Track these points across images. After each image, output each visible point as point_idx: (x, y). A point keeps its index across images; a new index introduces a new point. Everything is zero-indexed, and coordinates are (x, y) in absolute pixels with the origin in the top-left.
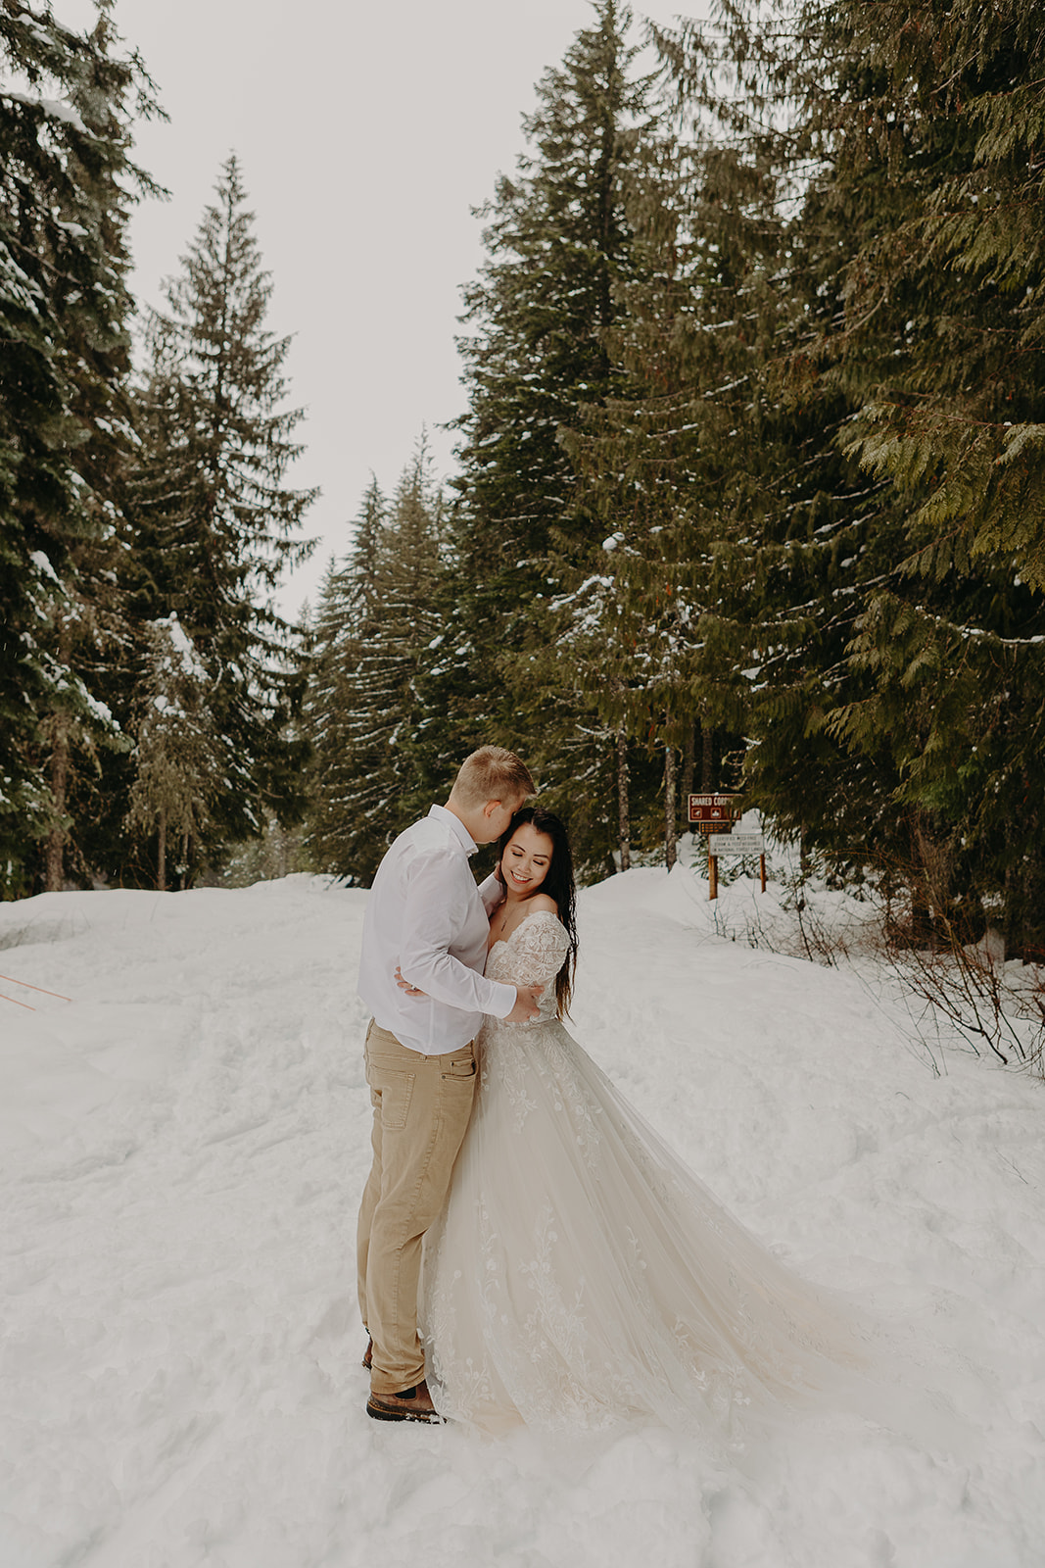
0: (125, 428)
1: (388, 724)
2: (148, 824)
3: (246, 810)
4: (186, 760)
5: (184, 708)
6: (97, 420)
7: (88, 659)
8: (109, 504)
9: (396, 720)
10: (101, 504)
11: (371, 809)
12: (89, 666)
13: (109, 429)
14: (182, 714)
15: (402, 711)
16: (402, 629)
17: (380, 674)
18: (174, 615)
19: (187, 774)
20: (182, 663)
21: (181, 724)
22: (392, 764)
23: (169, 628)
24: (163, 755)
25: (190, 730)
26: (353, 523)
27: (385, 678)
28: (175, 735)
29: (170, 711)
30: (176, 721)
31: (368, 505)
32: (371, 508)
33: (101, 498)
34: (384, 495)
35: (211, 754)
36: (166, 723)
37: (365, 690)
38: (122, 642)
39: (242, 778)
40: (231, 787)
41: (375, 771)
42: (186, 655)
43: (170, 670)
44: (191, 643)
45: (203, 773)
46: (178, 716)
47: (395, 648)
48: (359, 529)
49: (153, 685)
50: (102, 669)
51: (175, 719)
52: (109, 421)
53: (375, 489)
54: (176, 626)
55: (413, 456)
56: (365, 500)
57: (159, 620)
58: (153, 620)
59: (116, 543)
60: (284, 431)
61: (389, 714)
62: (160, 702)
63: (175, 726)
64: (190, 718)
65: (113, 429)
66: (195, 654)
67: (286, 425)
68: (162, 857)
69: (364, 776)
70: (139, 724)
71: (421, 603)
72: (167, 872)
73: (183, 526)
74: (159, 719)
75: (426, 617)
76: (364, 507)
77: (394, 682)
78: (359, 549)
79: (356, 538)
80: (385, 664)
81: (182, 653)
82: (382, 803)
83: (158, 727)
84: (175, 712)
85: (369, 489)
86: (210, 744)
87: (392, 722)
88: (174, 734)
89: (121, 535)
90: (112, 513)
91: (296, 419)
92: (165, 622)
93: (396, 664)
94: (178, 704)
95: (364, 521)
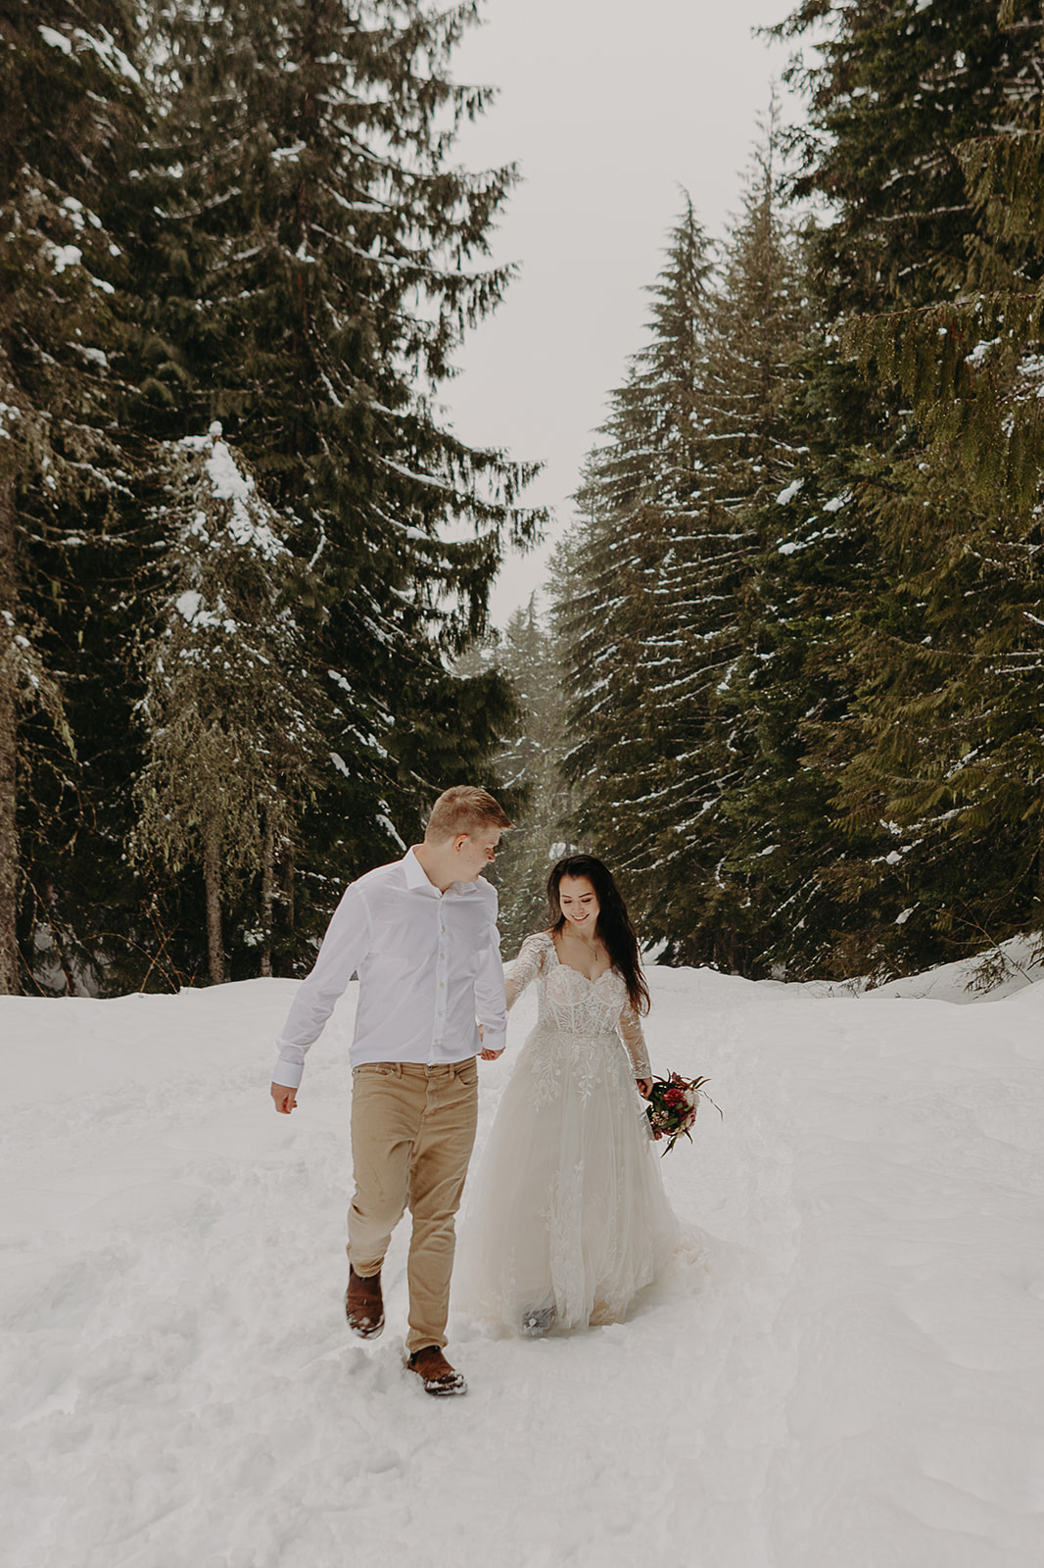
0: (104, 48)
1: (716, 658)
2: (174, 849)
3: (383, 819)
4: (243, 721)
5: (237, 615)
6: (43, 29)
7: (50, 523)
8: (72, 203)
9: (730, 653)
10: (57, 200)
11: (687, 816)
12: (51, 536)
13: (66, 45)
14: (230, 626)
15: (742, 634)
16: (740, 480)
17: (701, 567)
18: (216, 427)
19: (243, 746)
20: (232, 524)
21: (229, 646)
22: (723, 732)
23: (206, 454)
24: (192, 709)
25: (246, 656)
26: (650, 288)
27: (710, 572)
28: (217, 669)
29: (205, 619)
30: (219, 641)
31: (677, 254)
32: (685, 260)
33: (58, 191)
34: (706, 234)
35: (295, 707)
36: (196, 644)
37: (673, 598)
38: (110, 484)
39: (369, 754)
40: (346, 772)
41: (692, 747)
42: (238, 506)
43: (205, 537)
44: (251, 484)
45: (275, 743)
46: (222, 629)
47: (724, 515)
48: (663, 300)
49: (175, 569)
50: (74, 541)
51: (216, 635)
52: (65, 34)
53: (691, 223)
54: (221, 448)
55: (753, 149)
56: (674, 245)
57: (188, 440)
58: (175, 439)
59: (83, 280)
60: (439, 50)
61: (717, 640)
62: (188, 602)
63: (217, 649)
64: (247, 634)
65: (73, 46)
66: (257, 506)
67: (442, 38)
68: (214, 916)
69: (671, 755)
70: (148, 649)
71: (772, 429)
72: (226, 945)
73: (250, 259)
74: (185, 636)
75: (782, 455)
76: (673, 260)
77: (728, 580)
78: (665, 339)
79: (657, 319)
80: (711, 547)
81: (231, 501)
82: (707, 805)
83: (183, 653)
84: (216, 622)
85: (680, 223)
86: (290, 685)
87: (723, 653)
88: (213, 667)
89: (94, 262)
90: (78, 221)
91: (464, 23)
92: (198, 442)
93: (730, 546)
94: (222, 606)
95: (672, 285)
